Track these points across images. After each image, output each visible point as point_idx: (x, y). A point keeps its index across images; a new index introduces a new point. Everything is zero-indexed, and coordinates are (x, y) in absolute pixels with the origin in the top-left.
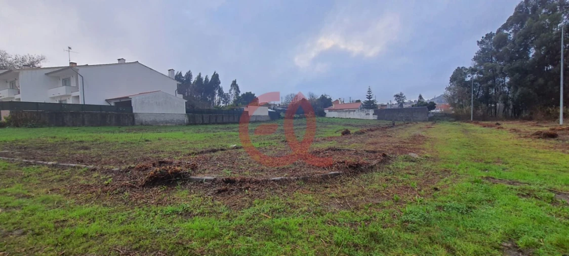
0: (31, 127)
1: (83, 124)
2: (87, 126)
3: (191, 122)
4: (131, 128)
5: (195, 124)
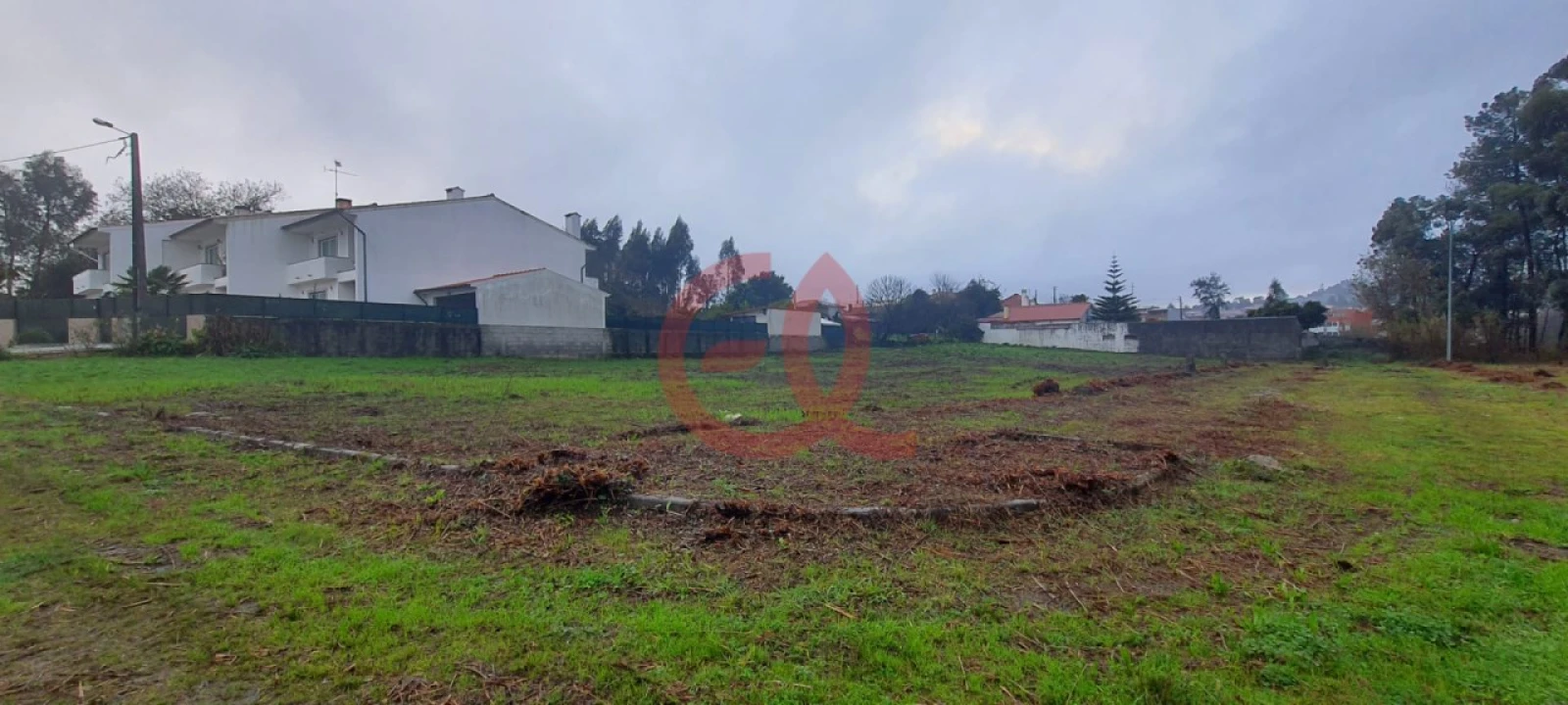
0: (248, 356)
1: (362, 350)
2: (371, 356)
3: (619, 352)
4: (473, 362)
5: (628, 356)
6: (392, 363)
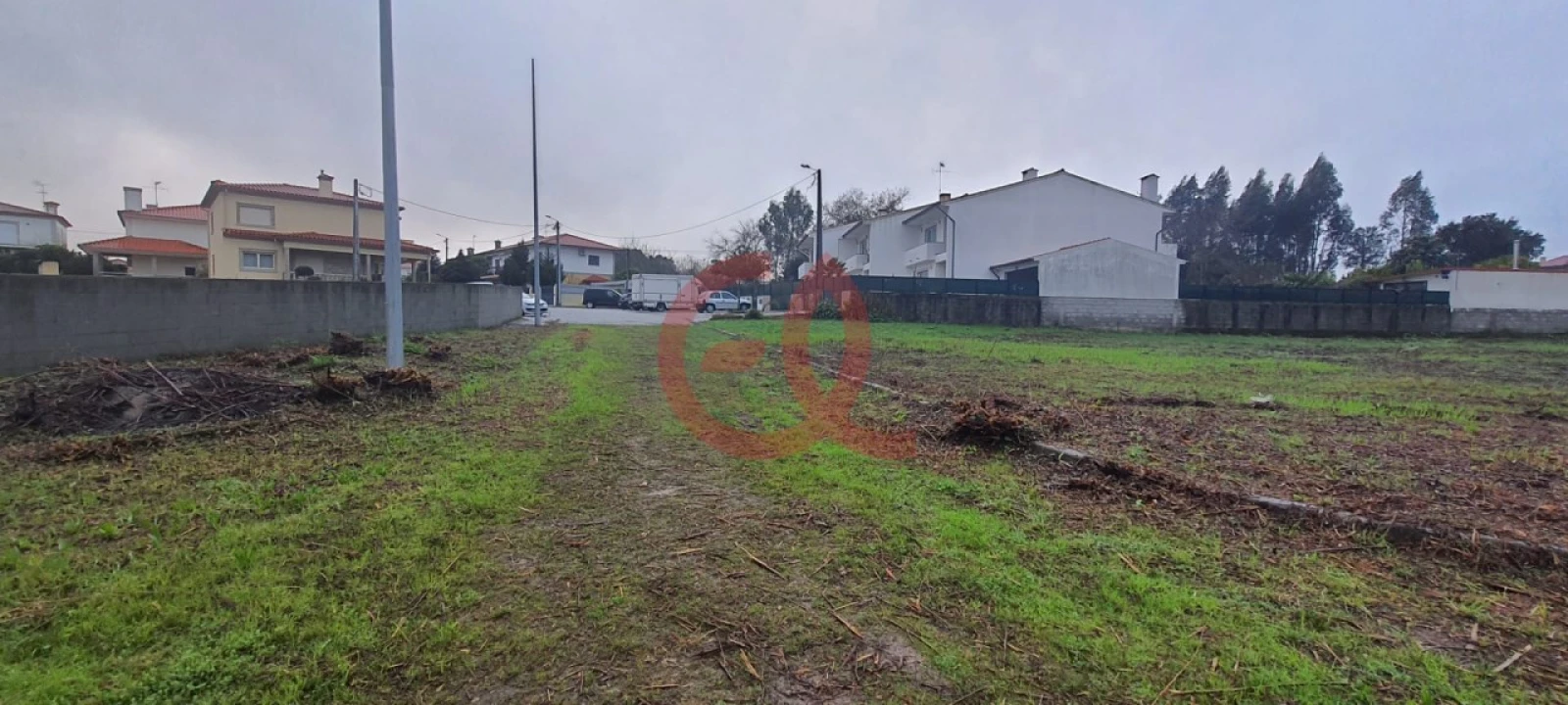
2: (950, 323)
3: (1194, 326)
4: (1031, 331)
5: (1206, 330)
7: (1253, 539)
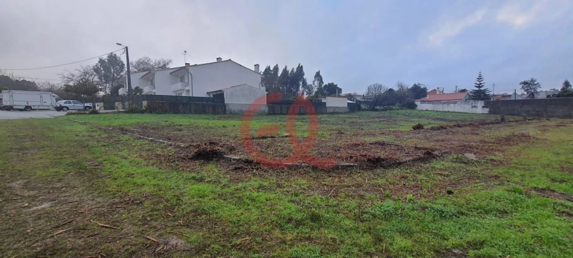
0: (158, 114)
1: (190, 112)
2: (193, 114)
3: (271, 112)
4: (223, 116)
5: (275, 114)
6: (198, 116)
7: (284, 175)
